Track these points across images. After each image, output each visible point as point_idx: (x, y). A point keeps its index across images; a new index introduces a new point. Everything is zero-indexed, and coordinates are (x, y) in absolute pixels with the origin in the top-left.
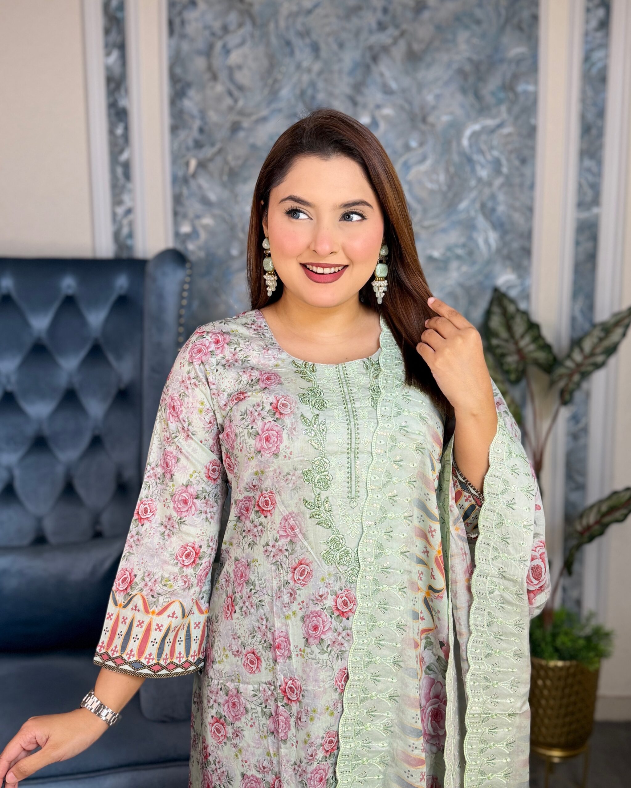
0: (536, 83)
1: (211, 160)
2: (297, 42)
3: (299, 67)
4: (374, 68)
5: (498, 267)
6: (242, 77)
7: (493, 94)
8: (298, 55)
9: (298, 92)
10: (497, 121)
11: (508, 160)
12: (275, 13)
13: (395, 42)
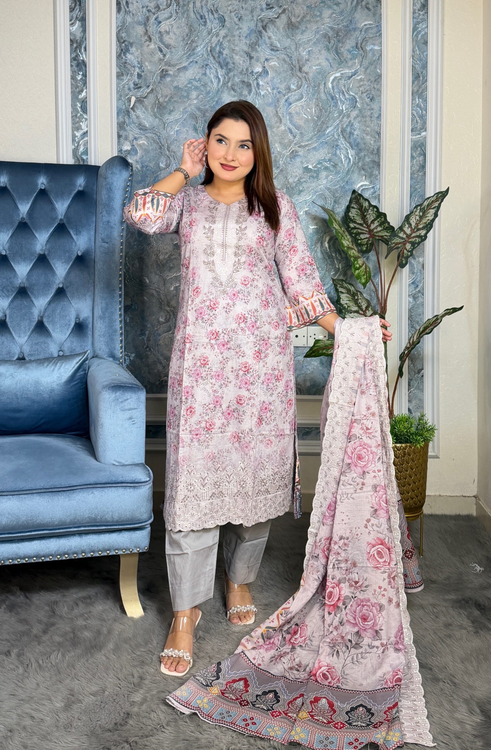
0: (380, 44)
2: (209, 17)
3: (210, 32)
4: (264, 33)
5: (355, 176)
6: (169, 39)
7: (349, 51)
8: (209, 25)
9: (209, 49)
10: (352, 70)
11: (361, 98)
13: (279, 16)
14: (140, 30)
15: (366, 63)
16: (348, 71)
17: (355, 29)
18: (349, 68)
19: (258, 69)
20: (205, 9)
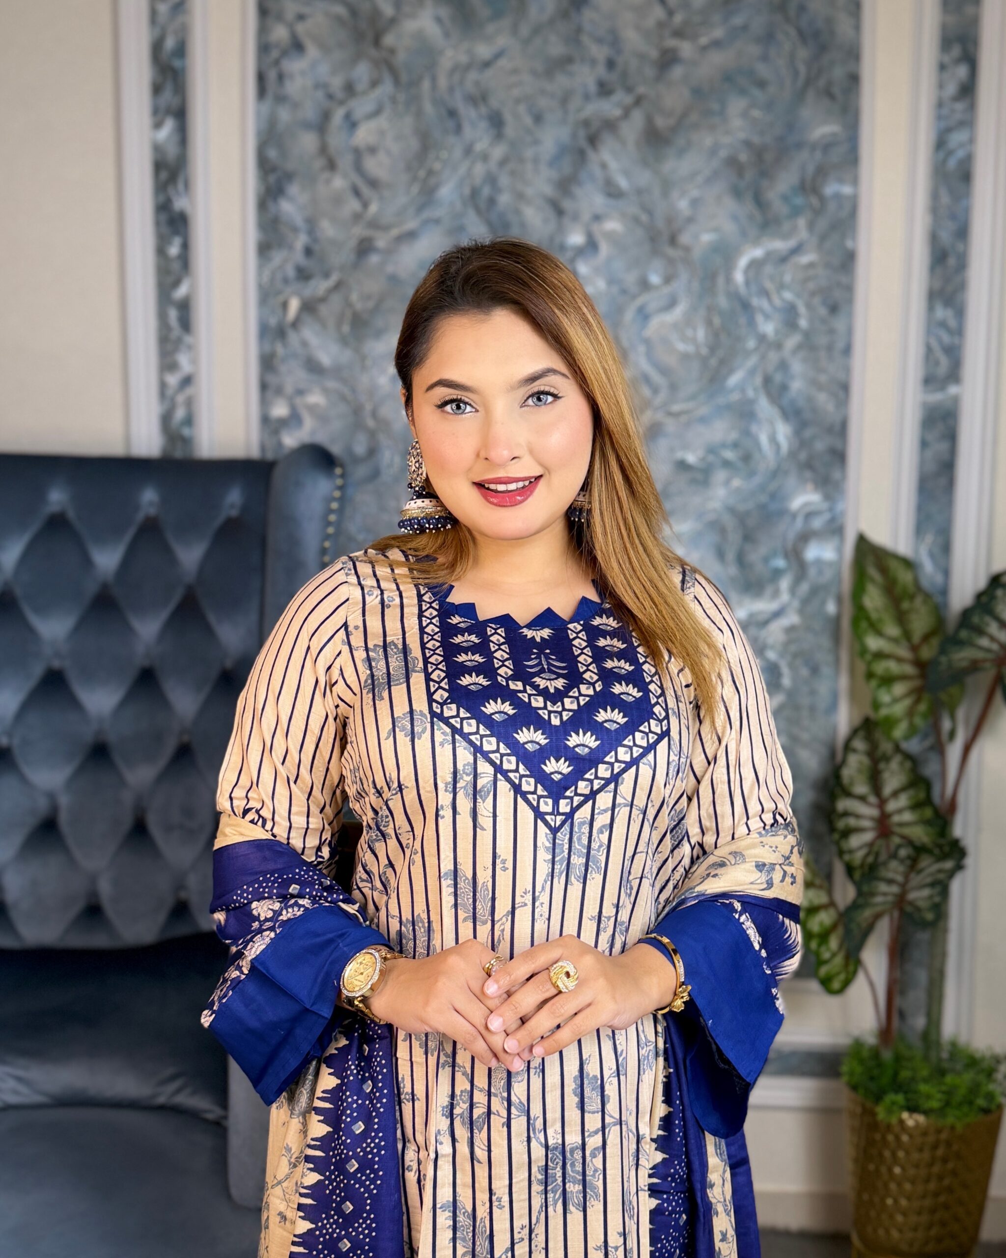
0: (855, 181)
1: (323, 300)
2: (468, 113)
3: (468, 151)
4: (591, 155)
5: (791, 481)
6: (374, 166)
7: (785, 198)
8: (468, 132)
9: (467, 191)
10: (791, 243)
11: (809, 306)
12: (431, 67)
13: (627, 113)
14: (308, 142)
15: (822, 224)
16: (780, 245)
17: (799, 146)
18: (785, 237)
19: (576, 238)
20: (458, 95)
